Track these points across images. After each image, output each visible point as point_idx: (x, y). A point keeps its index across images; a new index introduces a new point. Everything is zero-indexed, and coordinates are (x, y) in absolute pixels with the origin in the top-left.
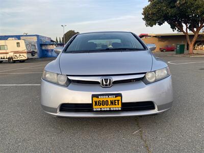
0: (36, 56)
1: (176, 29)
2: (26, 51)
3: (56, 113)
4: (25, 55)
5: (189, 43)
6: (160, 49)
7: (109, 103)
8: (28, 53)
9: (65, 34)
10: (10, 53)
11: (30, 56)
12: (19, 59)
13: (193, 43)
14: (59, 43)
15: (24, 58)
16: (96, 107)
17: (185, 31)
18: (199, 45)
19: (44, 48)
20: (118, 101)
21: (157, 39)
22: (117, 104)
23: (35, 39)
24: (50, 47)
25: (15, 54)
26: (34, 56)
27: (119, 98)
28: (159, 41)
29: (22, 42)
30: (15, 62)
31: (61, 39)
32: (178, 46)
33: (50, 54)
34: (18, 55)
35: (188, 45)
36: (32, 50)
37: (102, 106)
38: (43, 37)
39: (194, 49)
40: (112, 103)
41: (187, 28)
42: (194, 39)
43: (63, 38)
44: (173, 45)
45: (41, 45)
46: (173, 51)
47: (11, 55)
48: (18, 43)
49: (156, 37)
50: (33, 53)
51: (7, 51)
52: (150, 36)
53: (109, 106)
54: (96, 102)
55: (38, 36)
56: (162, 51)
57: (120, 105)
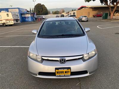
0: (19, 22)
1: (103, 3)
2: (13, 19)
3: (37, 76)
4: (13, 21)
5: (111, 12)
6: (93, 16)
7: (64, 72)
8: (14, 20)
9: (35, 6)
10: (3, 21)
11: (16, 22)
12: (9, 24)
13: (113, 12)
14: (32, 13)
15: (12, 24)
16: (57, 74)
17: (109, 5)
18: (117, 13)
19: (23, 16)
20: (69, 71)
21: (92, 9)
22: (68, 73)
23: (17, 10)
24: (27, 16)
25: (7, 21)
26: (17, 22)
27: (69, 70)
28: (93, 10)
29: (10, 14)
30: (7, 26)
31: (33, 9)
32: (104, 14)
33: (27, 19)
34: (8, 21)
35: (110, 14)
36: (16, 18)
37: (60, 74)
38: (22, 9)
39: (114, 15)
40: (66, 72)
41: (110, 3)
42: (114, 10)
43: (34, 8)
44: (101, 13)
45: (21, 14)
46: (101, 17)
47: (4, 21)
48: (7, 14)
49: (91, 8)
50: (17, 20)
51: (2, 19)
52: (88, 7)
53: (64, 74)
54: (57, 72)
55: (19, 8)
56: (94, 17)
57: (70, 73)
